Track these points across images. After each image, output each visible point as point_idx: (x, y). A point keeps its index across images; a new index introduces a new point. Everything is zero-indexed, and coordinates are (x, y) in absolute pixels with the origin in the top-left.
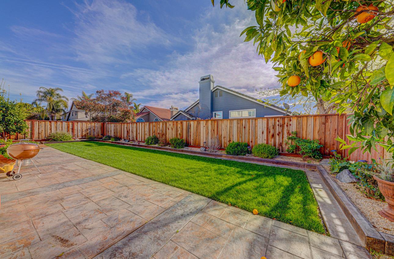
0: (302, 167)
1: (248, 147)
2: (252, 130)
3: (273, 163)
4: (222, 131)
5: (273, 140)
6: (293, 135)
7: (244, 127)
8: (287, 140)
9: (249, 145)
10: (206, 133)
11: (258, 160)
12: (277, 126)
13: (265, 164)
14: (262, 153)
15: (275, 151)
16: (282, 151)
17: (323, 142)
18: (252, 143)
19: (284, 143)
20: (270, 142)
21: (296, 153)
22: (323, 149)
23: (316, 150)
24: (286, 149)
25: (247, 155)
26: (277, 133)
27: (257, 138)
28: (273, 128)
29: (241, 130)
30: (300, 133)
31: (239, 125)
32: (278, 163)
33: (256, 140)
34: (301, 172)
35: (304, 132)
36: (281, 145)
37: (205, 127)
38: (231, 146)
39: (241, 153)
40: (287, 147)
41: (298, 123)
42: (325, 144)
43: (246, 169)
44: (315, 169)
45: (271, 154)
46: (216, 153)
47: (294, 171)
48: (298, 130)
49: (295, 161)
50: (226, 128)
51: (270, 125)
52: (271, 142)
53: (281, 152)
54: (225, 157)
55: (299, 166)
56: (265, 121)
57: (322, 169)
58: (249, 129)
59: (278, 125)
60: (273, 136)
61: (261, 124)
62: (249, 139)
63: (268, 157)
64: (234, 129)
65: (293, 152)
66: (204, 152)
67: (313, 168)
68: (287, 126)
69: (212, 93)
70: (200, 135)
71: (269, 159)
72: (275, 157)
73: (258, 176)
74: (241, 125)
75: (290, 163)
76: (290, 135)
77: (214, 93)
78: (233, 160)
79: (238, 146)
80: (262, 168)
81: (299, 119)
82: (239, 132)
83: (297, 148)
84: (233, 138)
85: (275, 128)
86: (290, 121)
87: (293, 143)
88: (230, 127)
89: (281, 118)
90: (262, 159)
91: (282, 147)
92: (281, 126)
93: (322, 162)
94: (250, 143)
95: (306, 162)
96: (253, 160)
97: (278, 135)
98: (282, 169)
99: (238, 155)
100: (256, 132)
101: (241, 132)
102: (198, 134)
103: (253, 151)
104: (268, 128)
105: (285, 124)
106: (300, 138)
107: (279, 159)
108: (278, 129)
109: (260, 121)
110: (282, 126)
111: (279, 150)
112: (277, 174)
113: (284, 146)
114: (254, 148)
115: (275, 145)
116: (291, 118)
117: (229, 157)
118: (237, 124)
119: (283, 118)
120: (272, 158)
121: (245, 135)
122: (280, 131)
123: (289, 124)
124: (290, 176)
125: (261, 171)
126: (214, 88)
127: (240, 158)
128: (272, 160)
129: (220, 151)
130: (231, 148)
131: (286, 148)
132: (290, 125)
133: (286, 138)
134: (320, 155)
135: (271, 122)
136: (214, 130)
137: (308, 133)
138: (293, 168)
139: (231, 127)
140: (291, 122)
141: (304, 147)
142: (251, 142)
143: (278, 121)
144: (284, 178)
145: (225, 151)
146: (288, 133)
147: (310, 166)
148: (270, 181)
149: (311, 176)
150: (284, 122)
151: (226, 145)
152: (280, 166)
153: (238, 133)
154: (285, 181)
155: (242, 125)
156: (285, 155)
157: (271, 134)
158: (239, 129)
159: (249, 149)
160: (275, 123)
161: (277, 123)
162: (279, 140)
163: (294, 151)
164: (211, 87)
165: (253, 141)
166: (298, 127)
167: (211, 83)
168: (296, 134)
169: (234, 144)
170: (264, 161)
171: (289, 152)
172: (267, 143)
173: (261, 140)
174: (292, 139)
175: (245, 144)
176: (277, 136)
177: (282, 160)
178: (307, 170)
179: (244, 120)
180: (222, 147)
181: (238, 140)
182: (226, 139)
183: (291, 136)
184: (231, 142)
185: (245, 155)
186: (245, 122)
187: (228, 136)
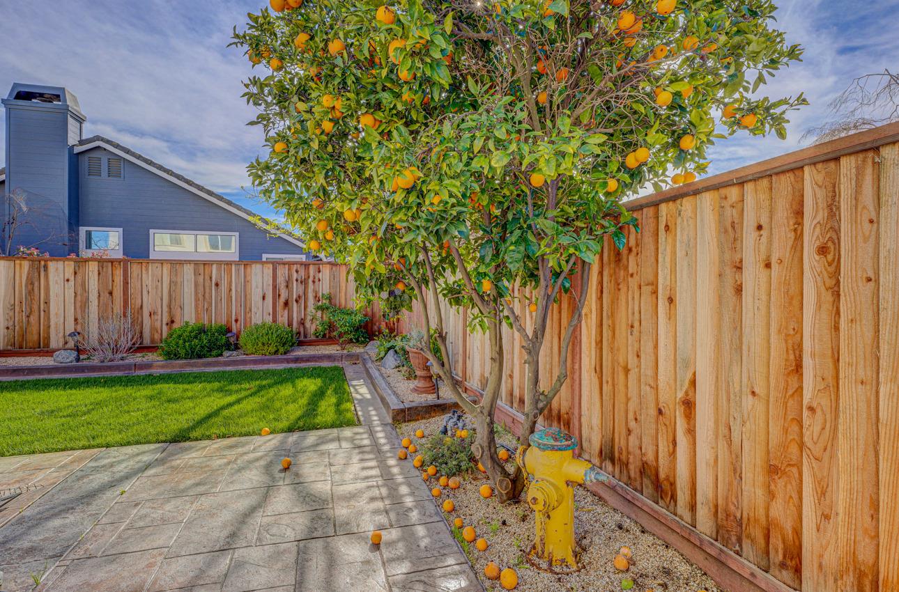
0: (338, 360)
1: (229, 335)
2: (236, 291)
3: (288, 361)
4: (145, 293)
5: (286, 312)
6: (324, 301)
7: (217, 285)
8: (314, 311)
9: (229, 330)
10: (78, 304)
11: (255, 362)
12: (295, 283)
13: (272, 366)
14: (263, 344)
15: (292, 336)
16: (305, 336)
17: (370, 313)
18: (239, 322)
19: (309, 318)
20: (280, 319)
21: (330, 337)
22: (370, 325)
23: (361, 326)
24: (313, 331)
25: (226, 353)
26: (295, 297)
27: (251, 310)
28: (287, 286)
29: (207, 290)
30: (335, 296)
31: (201, 279)
32: (297, 360)
33: (248, 316)
34: (336, 368)
35: (343, 294)
36: (303, 324)
37: (72, 283)
38: (180, 336)
39: (211, 351)
40: (314, 327)
41: (333, 277)
42: (373, 315)
43: (232, 380)
44: (358, 359)
45: (284, 344)
46: (127, 361)
47: (325, 370)
48: (332, 291)
49: (327, 352)
50: (157, 287)
51: (281, 280)
52: (283, 319)
53: (302, 338)
54: (162, 367)
55: (334, 360)
56: (268, 270)
57: (367, 357)
58: (230, 290)
59: (297, 280)
60: (286, 304)
61: (260, 277)
62: (229, 316)
63: (276, 352)
64: (186, 290)
65: (324, 335)
66: (74, 363)
67: (354, 358)
68: (314, 282)
69: (75, 159)
70: (47, 312)
71: (280, 356)
72: (292, 351)
73: (261, 388)
74: (207, 278)
75: (318, 358)
76: (319, 301)
77: (85, 161)
78: (188, 370)
79: (200, 333)
80: (267, 374)
81: (334, 269)
82: (202, 297)
83: (331, 327)
84: (183, 315)
85: (290, 286)
86: (319, 272)
87: (324, 316)
88: (172, 283)
89: (301, 264)
90: (264, 357)
91: (304, 327)
92: (301, 282)
93: (367, 348)
94: (234, 323)
95: (345, 352)
96: (244, 362)
97: (297, 301)
98: (305, 369)
99: (200, 357)
100: (248, 296)
101: (207, 295)
102: (35, 307)
103: (241, 342)
104: (275, 287)
105: (309, 277)
106: (335, 306)
107: (300, 352)
108: (297, 289)
109: (256, 269)
110: (304, 282)
111: (299, 333)
112: (297, 378)
113: (308, 324)
114: (243, 335)
115: (290, 324)
116: (321, 266)
117: (173, 367)
118: (195, 274)
119: (305, 265)
120: (285, 353)
121: (219, 305)
122: (301, 293)
123: (317, 278)
124: (319, 376)
125: (266, 379)
126: (81, 142)
127: (209, 364)
128: (285, 357)
129: (139, 355)
130: (181, 342)
131: (312, 328)
132: (319, 280)
133: (311, 308)
134: (366, 335)
135: (282, 272)
136: (111, 293)
137: (348, 297)
138: (325, 364)
139: (176, 282)
140: (321, 274)
141: (342, 323)
142: (236, 321)
143: (297, 271)
144: (309, 380)
145: (160, 351)
146: (316, 297)
147: (350, 356)
148: (286, 390)
149: (349, 372)
150: (309, 273)
151: (157, 336)
152: (302, 365)
153: (197, 300)
154: (310, 385)
155: (211, 278)
156: (310, 343)
157: (282, 300)
158: (201, 288)
159: (232, 340)
160: (290, 276)
161: (295, 276)
162: (298, 312)
163: (327, 332)
164: (70, 134)
165: (239, 318)
166: (332, 284)
167: (70, 120)
168: (330, 298)
169: (189, 329)
170: (269, 361)
171: (317, 337)
172: (274, 321)
173: (261, 313)
174: (322, 309)
175: (221, 327)
176: (295, 303)
177: (304, 353)
178: (345, 364)
179: (214, 266)
180: (145, 342)
181: (197, 318)
182: (159, 317)
183: (320, 303)
184: (175, 326)
185: (221, 355)
186: (219, 270)
187: (165, 309)
